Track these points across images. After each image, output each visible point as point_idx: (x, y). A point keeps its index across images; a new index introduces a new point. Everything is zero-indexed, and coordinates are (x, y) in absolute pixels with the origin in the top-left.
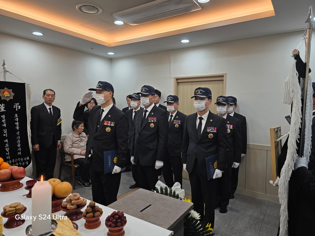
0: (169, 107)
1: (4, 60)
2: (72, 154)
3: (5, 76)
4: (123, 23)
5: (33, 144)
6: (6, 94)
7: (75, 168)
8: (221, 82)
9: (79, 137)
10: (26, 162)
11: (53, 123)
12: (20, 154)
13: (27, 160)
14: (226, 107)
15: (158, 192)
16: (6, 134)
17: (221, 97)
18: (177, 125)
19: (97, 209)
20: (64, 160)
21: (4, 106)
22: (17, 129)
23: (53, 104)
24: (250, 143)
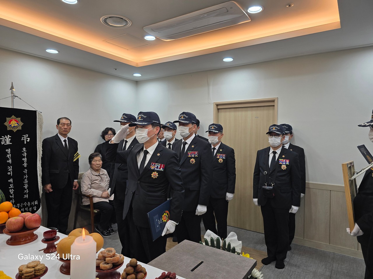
0: (212, 138)
1: (12, 83)
2: (91, 196)
3: (13, 101)
4: (155, 38)
5: (44, 183)
6: (14, 123)
7: (95, 213)
8: (272, 108)
9: (98, 175)
10: (34, 207)
11: (69, 158)
12: (27, 197)
13: (35, 205)
14: (280, 138)
15: (207, 244)
16: (11, 173)
17: (274, 125)
18: (221, 160)
19: (140, 269)
20: (81, 204)
21: (10, 138)
22: (25, 166)
23: (70, 135)
24: (310, 182)
